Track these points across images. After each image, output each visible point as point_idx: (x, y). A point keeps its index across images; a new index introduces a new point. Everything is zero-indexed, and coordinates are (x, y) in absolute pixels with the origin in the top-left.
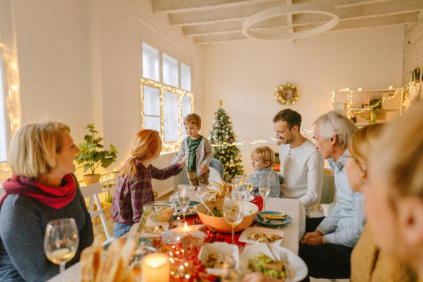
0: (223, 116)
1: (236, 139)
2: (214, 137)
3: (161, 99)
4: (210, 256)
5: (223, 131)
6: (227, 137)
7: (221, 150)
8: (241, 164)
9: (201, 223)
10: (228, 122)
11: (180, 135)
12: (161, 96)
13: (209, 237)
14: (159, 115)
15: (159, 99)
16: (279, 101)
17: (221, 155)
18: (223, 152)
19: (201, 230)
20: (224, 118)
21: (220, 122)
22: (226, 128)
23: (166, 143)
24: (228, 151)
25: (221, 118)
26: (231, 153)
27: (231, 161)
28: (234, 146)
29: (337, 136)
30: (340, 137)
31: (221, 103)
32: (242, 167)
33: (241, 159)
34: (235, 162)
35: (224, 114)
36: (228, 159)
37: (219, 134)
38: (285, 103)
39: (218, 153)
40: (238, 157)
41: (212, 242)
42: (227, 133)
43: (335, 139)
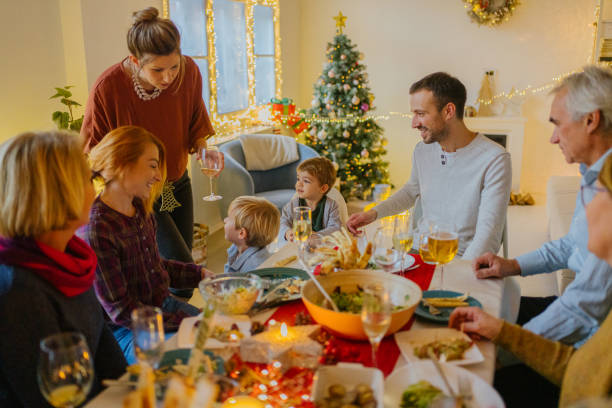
0: (346, 51)
1: (374, 103)
2: (327, 100)
3: (207, 17)
4: (331, 389)
5: (346, 87)
6: (355, 100)
7: (343, 130)
8: (383, 158)
9: (313, 322)
10: (358, 67)
11: (251, 97)
12: (208, 11)
13: (329, 353)
14: (204, 53)
15: (203, 18)
16: (475, 16)
17: (342, 139)
18: (346, 134)
19: (313, 337)
20: (348, 57)
21: (339, 67)
22: (352, 79)
23: (220, 115)
24: (357, 131)
25: (342, 57)
26: (365, 137)
27: (364, 153)
28: (370, 121)
29: (601, 113)
30: (606, 114)
31: (341, 19)
32: (386, 165)
33: (385, 147)
34: (372, 155)
35: (349, 48)
36: (357, 150)
37: (337, 94)
38: (488, 20)
39: (335, 137)
40: (379, 143)
41: (334, 362)
42: (355, 90)
43: (595, 118)
